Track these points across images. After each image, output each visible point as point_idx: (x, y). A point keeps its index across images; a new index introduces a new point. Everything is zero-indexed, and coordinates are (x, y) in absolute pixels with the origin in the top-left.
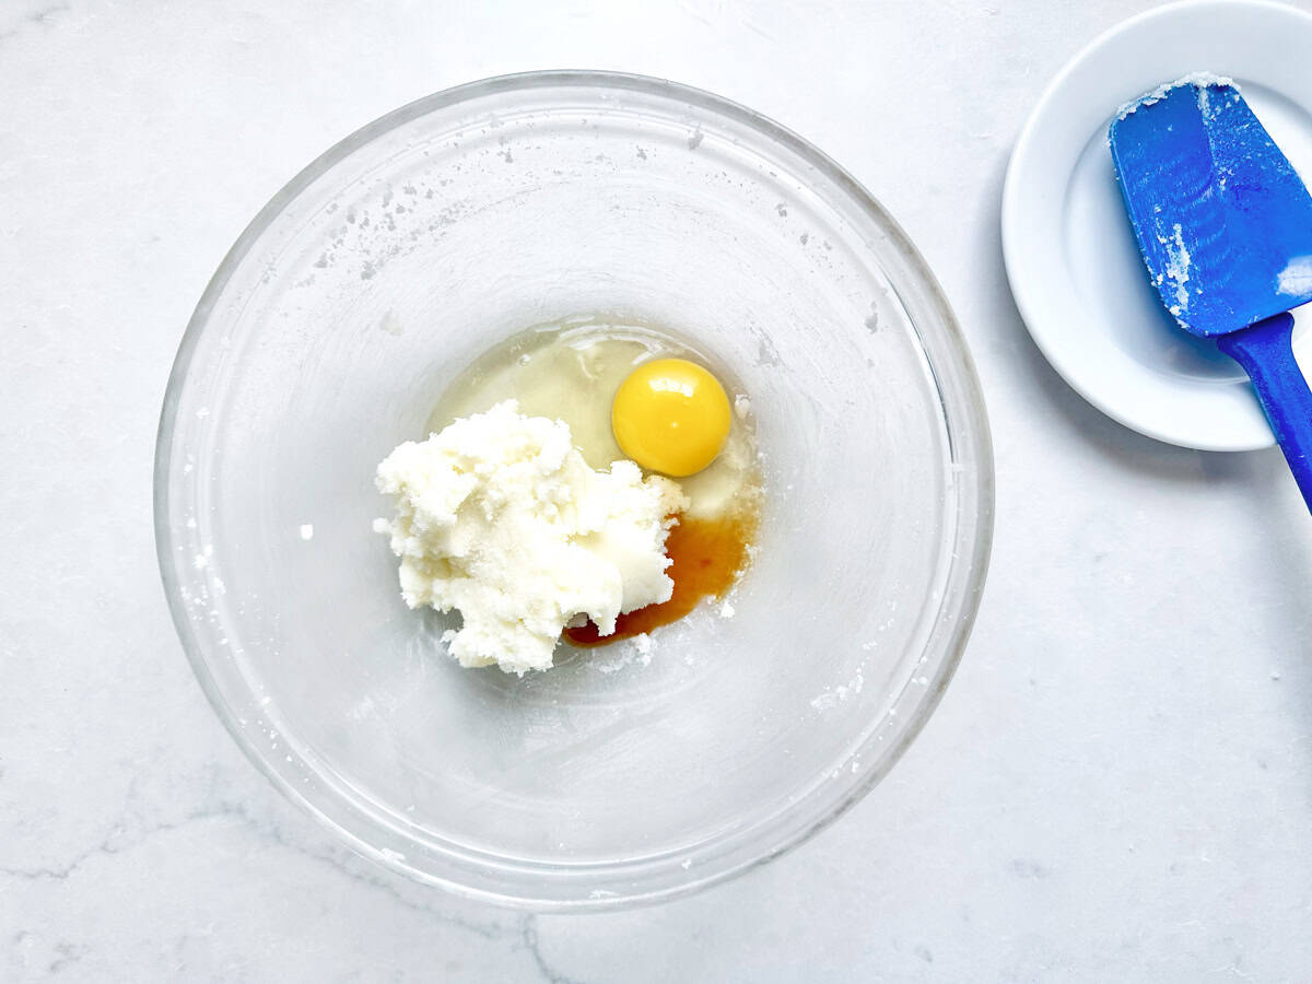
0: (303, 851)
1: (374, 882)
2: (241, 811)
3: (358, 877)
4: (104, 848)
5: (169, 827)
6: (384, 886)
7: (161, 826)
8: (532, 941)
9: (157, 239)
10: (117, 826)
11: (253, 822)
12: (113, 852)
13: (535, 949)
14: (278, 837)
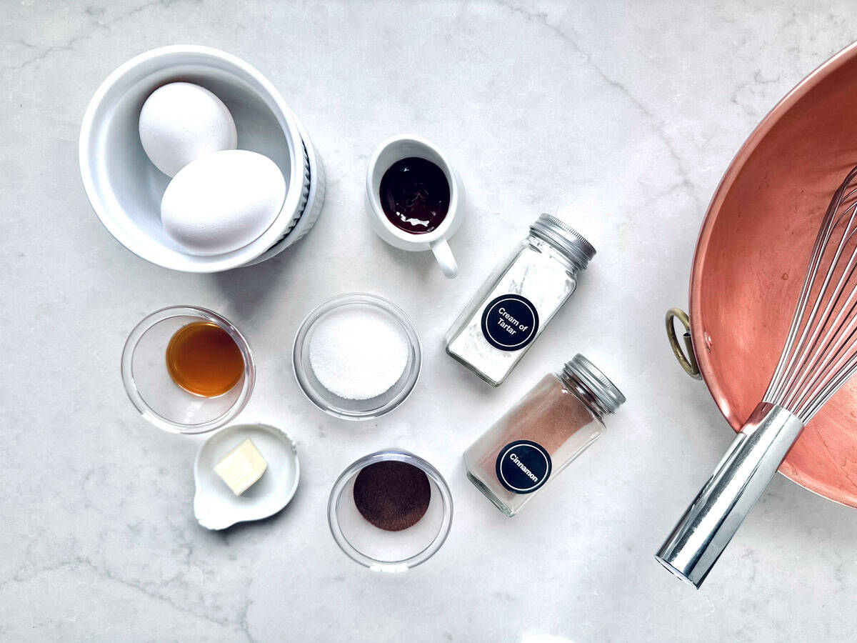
0: (123, 582)
1: (161, 597)
2: (88, 562)
3: (152, 595)
4: (15, 579)
5: (50, 569)
6: (166, 599)
7: (45, 568)
8: (245, 627)
9: (22, 255)
10: (21, 568)
11: (94, 567)
12: (21, 581)
13: (246, 631)
14: (108, 574)
